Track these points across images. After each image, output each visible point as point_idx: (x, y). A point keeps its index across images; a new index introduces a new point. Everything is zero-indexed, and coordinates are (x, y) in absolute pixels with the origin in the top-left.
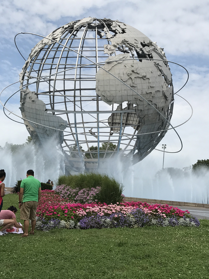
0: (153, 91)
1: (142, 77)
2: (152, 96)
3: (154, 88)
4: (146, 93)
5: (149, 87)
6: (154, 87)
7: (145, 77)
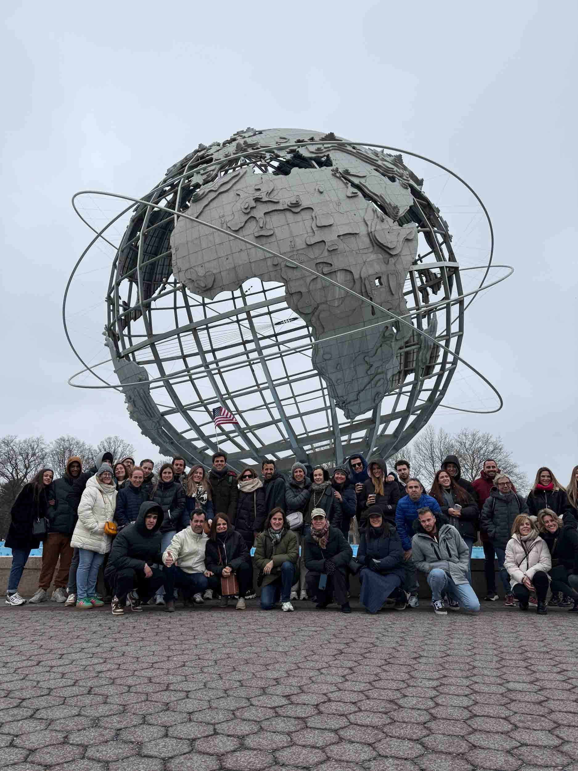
0: (330, 237)
1: (286, 207)
2: (329, 251)
3: (333, 228)
4: (304, 246)
5: (312, 229)
6: (331, 225)
7: (297, 205)
